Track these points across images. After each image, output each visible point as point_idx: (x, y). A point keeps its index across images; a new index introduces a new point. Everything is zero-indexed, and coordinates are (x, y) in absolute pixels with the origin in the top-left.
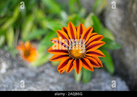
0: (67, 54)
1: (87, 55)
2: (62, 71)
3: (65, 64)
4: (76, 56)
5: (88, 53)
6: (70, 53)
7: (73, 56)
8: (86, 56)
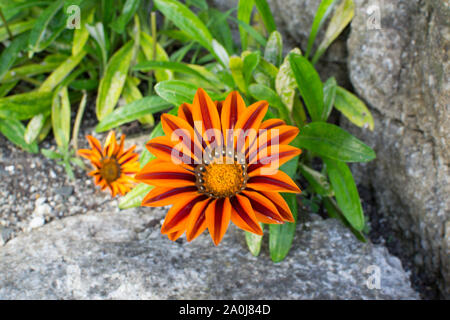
0: (192, 184)
1: (249, 186)
2: (176, 233)
3: (184, 213)
4: (219, 190)
5: (252, 180)
6: (203, 181)
7: (211, 189)
8: (247, 189)
